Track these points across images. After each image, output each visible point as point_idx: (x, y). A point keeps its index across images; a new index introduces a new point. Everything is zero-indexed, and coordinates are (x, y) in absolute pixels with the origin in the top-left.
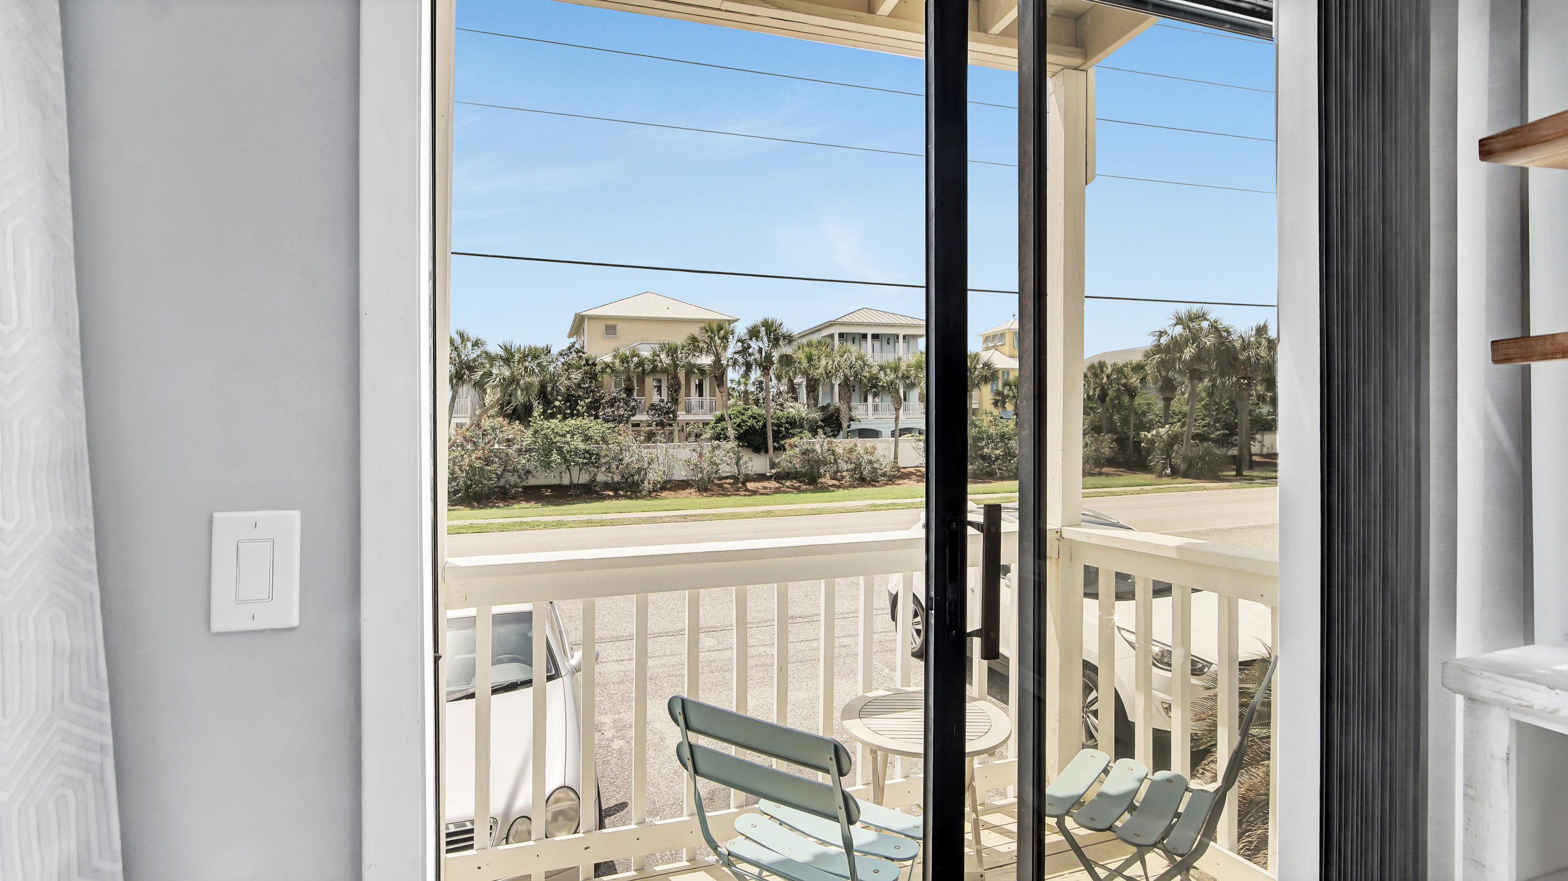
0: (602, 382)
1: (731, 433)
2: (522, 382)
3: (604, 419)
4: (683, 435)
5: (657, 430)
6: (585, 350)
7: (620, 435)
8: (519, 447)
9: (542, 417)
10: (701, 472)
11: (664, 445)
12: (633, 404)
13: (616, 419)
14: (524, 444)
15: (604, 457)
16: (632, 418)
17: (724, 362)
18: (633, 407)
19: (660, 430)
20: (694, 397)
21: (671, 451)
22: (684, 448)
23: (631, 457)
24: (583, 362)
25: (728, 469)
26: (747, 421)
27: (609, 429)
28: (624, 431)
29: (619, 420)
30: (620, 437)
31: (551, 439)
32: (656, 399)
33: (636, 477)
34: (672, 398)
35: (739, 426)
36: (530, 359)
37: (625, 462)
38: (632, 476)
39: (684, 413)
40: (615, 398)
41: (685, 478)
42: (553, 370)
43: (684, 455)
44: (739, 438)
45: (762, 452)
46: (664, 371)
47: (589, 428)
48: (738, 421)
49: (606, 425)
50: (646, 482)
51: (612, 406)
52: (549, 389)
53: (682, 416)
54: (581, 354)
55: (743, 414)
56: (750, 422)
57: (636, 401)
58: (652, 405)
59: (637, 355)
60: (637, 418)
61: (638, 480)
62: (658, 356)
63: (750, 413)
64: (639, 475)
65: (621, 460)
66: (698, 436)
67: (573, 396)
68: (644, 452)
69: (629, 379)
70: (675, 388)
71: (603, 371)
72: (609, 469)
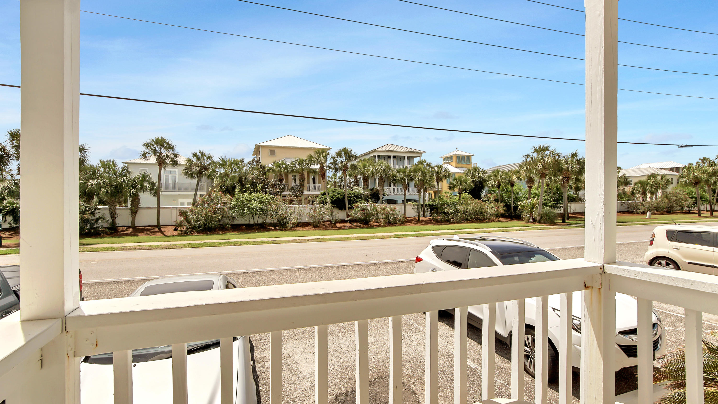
0: (269, 176)
1: (329, 200)
2: (230, 175)
3: (269, 193)
4: (306, 201)
5: (294, 199)
6: (261, 161)
7: (277, 201)
8: (229, 206)
9: (240, 192)
10: (315, 219)
11: (298, 206)
12: (283, 187)
13: (275, 194)
14: (232, 204)
15: (269, 211)
16: (283, 193)
17: (325, 168)
18: (283, 188)
19: (295, 199)
20: (311, 184)
21: (301, 209)
22: (307, 208)
23: (282, 211)
24: (259, 167)
25: (327, 217)
26: (336, 195)
27: (272, 198)
28: (279, 199)
29: (277, 194)
30: (277, 202)
31: (245, 202)
32: (293, 184)
33: (285, 221)
34: (301, 184)
35: (332, 197)
36: (234, 165)
37: (280, 213)
38: (283, 220)
39: (307, 191)
40: (274, 183)
41: (307, 221)
42: (245, 170)
43: (307, 211)
44: (332, 202)
45: (343, 209)
46: (297, 171)
47: (262, 197)
48: (332, 195)
49: (270, 196)
50: (289, 223)
51: (273, 187)
52: (243, 179)
53: (306, 193)
54: (258, 163)
55: (334, 192)
56: (338, 196)
57: (284, 185)
58: (292, 187)
59: (285, 164)
60: (284, 193)
61: (285, 222)
62: (294, 164)
63: (337, 191)
64: (286, 220)
65: (277, 213)
66: (313, 202)
67: (255, 182)
68: (288, 209)
69: (281, 175)
70: (302, 179)
71: (269, 170)
72: (272, 217)
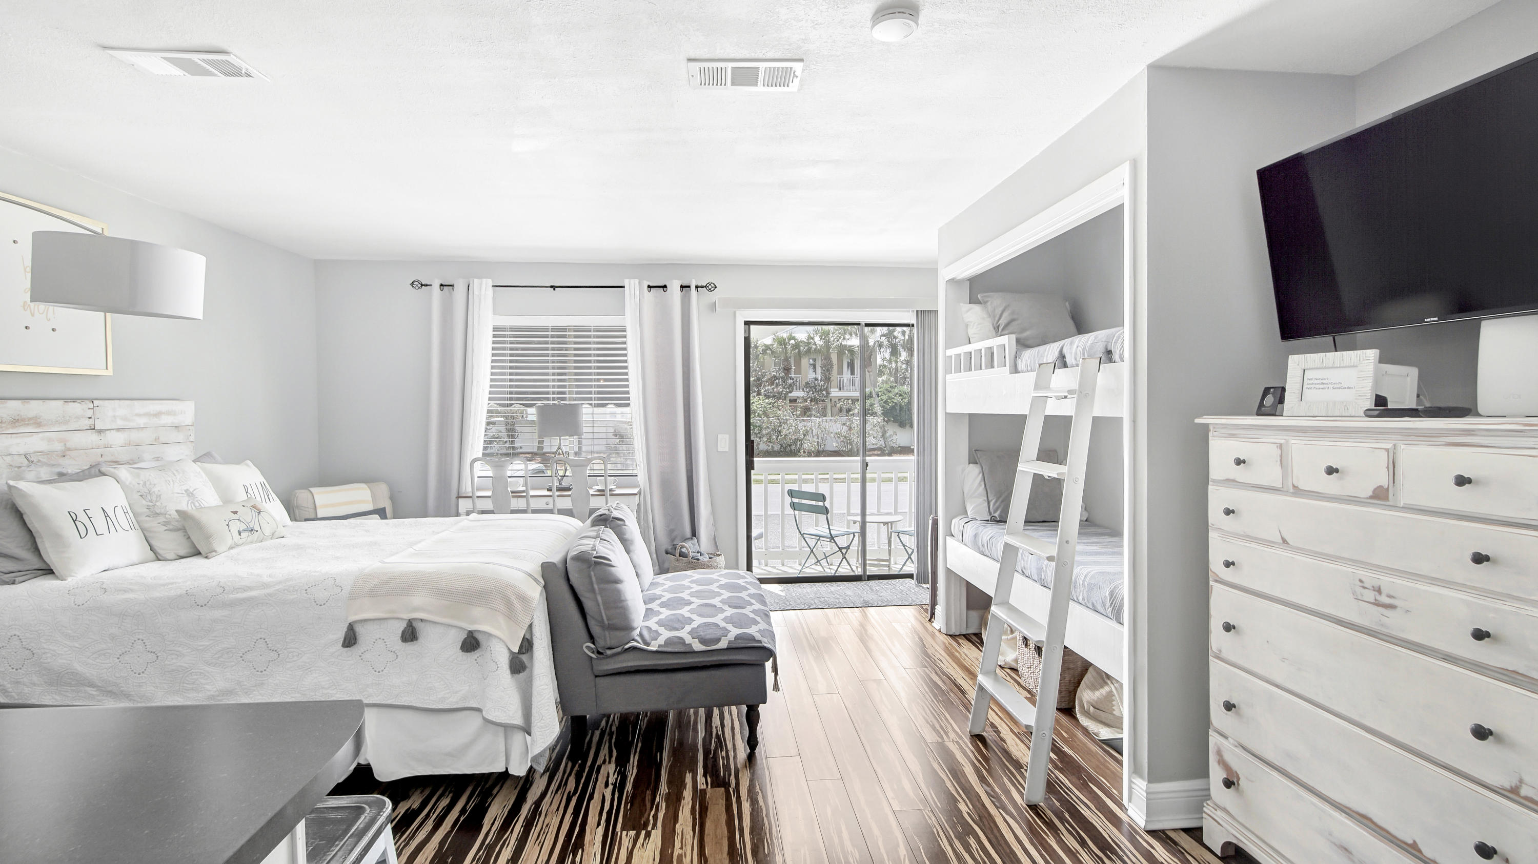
0: (764, 362)
1: (878, 409)
3: (765, 395)
4: (836, 410)
5: (811, 406)
7: (780, 410)
10: (851, 444)
11: (817, 419)
12: (790, 381)
13: (776, 396)
15: (765, 428)
16: (790, 395)
17: (871, 343)
18: (790, 385)
19: (814, 405)
20: (847, 375)
21: (824, 424)
22: (836, 422)
23: (788, 430)
25: (874, 441)
26: (893, 398)
27: (770, 404)
28: (782, 406)
29: (779, 396)
30: (779, 412)
32: (811, 376)
33: (793, 447)
34: (825, 377)
35: (886, 402)
37: (784, 432)
38: (790, 446)
39: (837, 390)
40: (774, 376)
41: (837, 449)
43: (835, 428)
44: (885, 413)
45: (908, 426)
46: (817, 351)
48: (885, 397)
49: (767, 401)
50: (802, 451)
51: (772, 384)
53: (835, 393)
55: (890, 392)
56: (897, 399)
57: (793, 380)
58: (807, 383)
59: (794, 338)
60: (795, 394)
61: (794, 450)
62: (812, 338)
63: (896, 390)
64: (796, 446)
65: (780, 432)
66: (848, 411)
68: (800, 425)
69: (787, 359)
70: (827, 368)
71: (764, 352)
72: (770, 440)
